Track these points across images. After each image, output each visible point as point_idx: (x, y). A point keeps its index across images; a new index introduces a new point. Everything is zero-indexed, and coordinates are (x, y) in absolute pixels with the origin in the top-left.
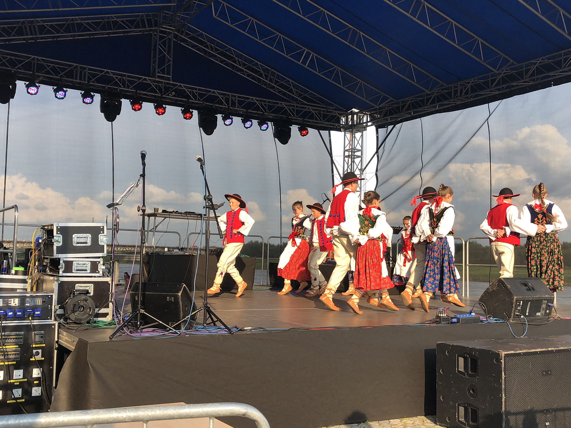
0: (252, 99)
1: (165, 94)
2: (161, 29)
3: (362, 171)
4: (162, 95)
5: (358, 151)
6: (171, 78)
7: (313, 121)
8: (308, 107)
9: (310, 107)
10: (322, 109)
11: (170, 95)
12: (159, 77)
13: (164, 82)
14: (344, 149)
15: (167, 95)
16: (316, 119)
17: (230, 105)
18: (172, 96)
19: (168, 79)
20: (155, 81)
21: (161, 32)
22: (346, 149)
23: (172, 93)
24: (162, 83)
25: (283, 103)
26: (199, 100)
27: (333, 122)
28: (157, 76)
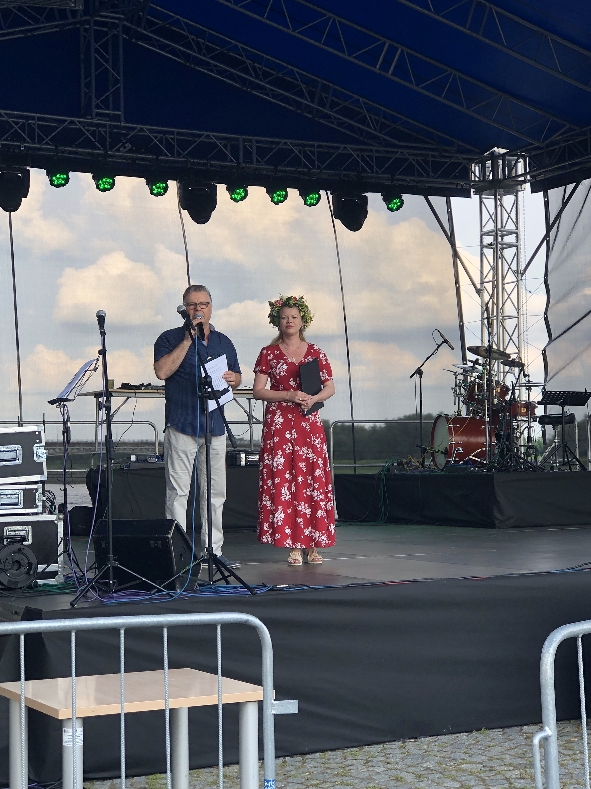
0: (285, 143)
1: (111, 149)
3: (520, 275)
4: (106, 151)
5: (511, 233)
6: (122, 117)
7: (412, 178)
8: (400, 150)
11: (121, 149)
12: (98, 115)
13: (109, 125)
14: (481, 231)
15: (116, 151)
16: (420, 175)
17: (241, 160)
18: (127, 152)
19: (116, 118)
20: (91, 125)
22: (485, 230)
23: (126, 145)
24: (104, 126)
25: (348, 146)
26: (179, 155)
27: (455, 177)
28: (94, 114)
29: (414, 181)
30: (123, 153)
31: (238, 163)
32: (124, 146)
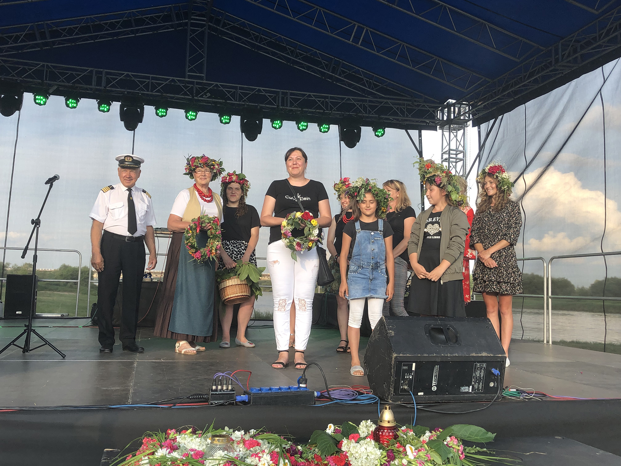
0: (310, 96)
1: (196, 96)
2: (192, 21)
4: (193, 97)
5: (461, 152)
6: (205, 78)
7: (394, 118)
8: (385, 101)
9: (389, 101)
10: (406, 102)
11: (204, 96)
12: (190, 77)
13: (196, 82)
14: (442, 151)
15: (201, 97)
17: (280, 105)
18: (208, 98)
19: (201, 78)
20: (184, 82)
21: (193, 25)
22: (444, 151)
23: (207, 94)
24: (193, 83)
25: (351, 98)
26: (240, 100)
27: (426, 118)
28: (187, 76)
30: (205, 98)
31: (278, 106)
32: (205, 94)
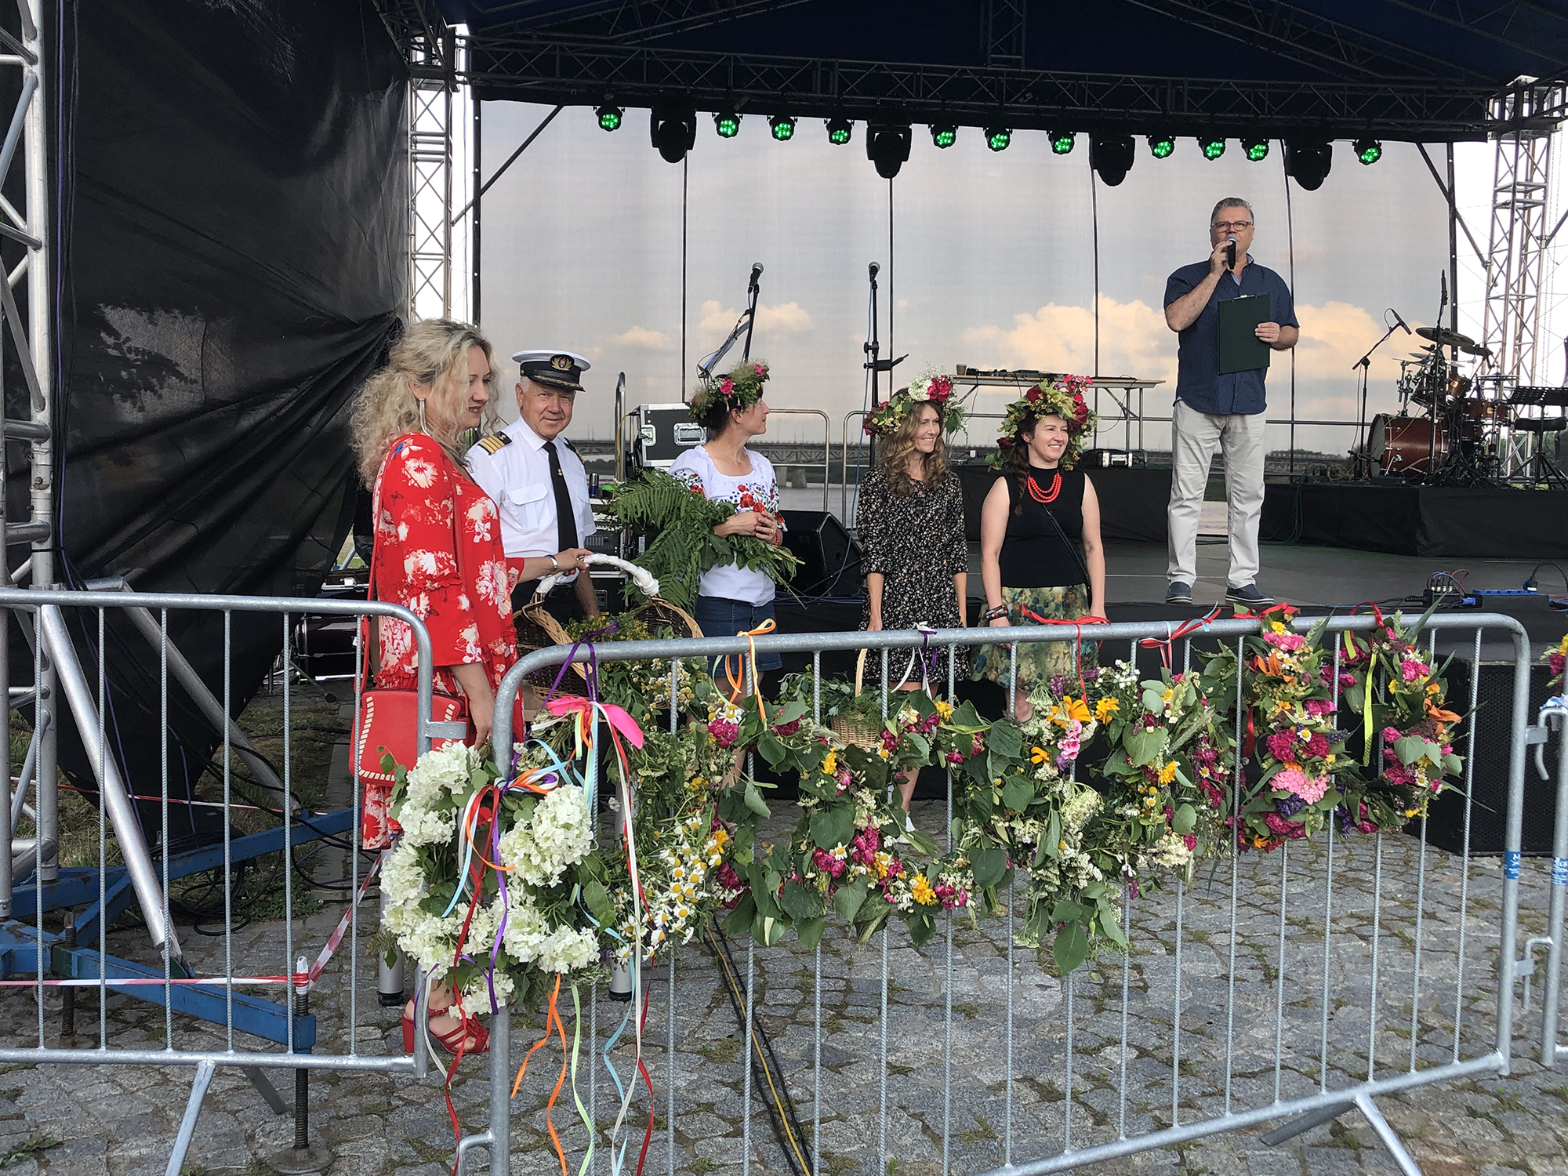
0: (1228, 84)
1: (1007, 101)
3: (1544, 242)
4: (1002, 104)
5: (1538, 187)
8: (1382, 86)
9: (1390, 87)
10: (1425, 87)
11: (1021, 100)
13: (1007, 72)
14: (1495, 187)
15: (1016, 101)
16: (1411, 117)
17: (1169, 107)
18: (1028, 103)
19: (1017, 63)
22: (1500, 185)
23: (1027, 95)
26: (1090, 104)
27: (1462, 118)
28: (989, 61)
29: (1403, 124)
30: (1022, 104)
31: (1164, 110)
32: (1023, 96)
